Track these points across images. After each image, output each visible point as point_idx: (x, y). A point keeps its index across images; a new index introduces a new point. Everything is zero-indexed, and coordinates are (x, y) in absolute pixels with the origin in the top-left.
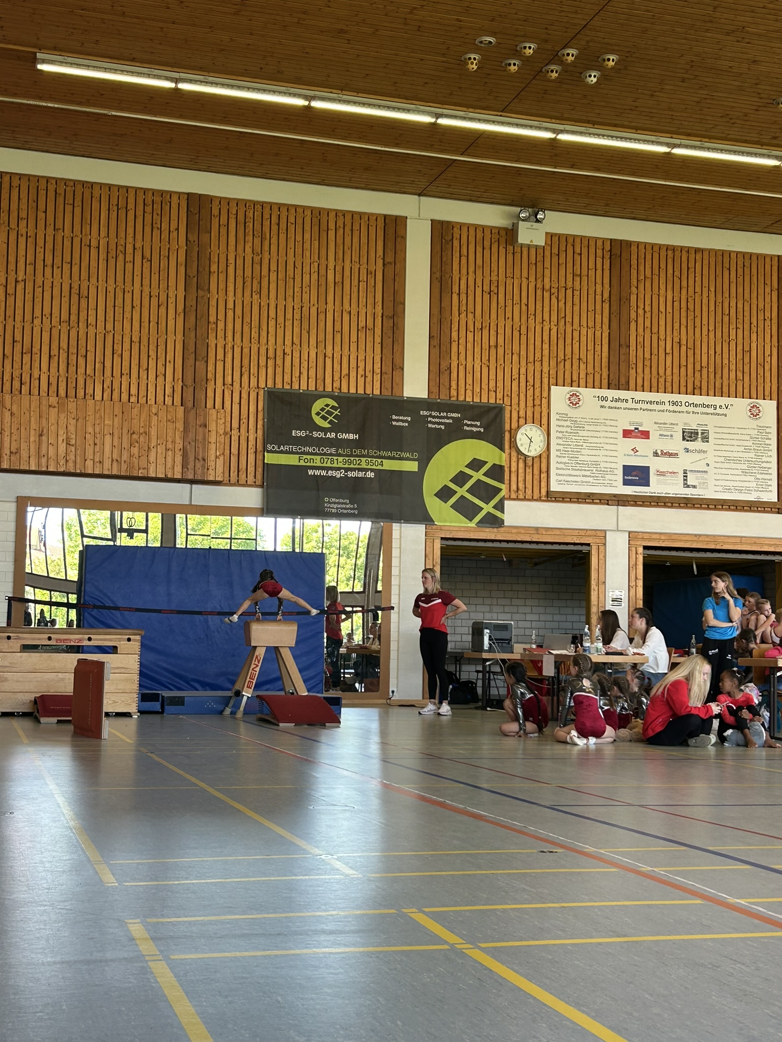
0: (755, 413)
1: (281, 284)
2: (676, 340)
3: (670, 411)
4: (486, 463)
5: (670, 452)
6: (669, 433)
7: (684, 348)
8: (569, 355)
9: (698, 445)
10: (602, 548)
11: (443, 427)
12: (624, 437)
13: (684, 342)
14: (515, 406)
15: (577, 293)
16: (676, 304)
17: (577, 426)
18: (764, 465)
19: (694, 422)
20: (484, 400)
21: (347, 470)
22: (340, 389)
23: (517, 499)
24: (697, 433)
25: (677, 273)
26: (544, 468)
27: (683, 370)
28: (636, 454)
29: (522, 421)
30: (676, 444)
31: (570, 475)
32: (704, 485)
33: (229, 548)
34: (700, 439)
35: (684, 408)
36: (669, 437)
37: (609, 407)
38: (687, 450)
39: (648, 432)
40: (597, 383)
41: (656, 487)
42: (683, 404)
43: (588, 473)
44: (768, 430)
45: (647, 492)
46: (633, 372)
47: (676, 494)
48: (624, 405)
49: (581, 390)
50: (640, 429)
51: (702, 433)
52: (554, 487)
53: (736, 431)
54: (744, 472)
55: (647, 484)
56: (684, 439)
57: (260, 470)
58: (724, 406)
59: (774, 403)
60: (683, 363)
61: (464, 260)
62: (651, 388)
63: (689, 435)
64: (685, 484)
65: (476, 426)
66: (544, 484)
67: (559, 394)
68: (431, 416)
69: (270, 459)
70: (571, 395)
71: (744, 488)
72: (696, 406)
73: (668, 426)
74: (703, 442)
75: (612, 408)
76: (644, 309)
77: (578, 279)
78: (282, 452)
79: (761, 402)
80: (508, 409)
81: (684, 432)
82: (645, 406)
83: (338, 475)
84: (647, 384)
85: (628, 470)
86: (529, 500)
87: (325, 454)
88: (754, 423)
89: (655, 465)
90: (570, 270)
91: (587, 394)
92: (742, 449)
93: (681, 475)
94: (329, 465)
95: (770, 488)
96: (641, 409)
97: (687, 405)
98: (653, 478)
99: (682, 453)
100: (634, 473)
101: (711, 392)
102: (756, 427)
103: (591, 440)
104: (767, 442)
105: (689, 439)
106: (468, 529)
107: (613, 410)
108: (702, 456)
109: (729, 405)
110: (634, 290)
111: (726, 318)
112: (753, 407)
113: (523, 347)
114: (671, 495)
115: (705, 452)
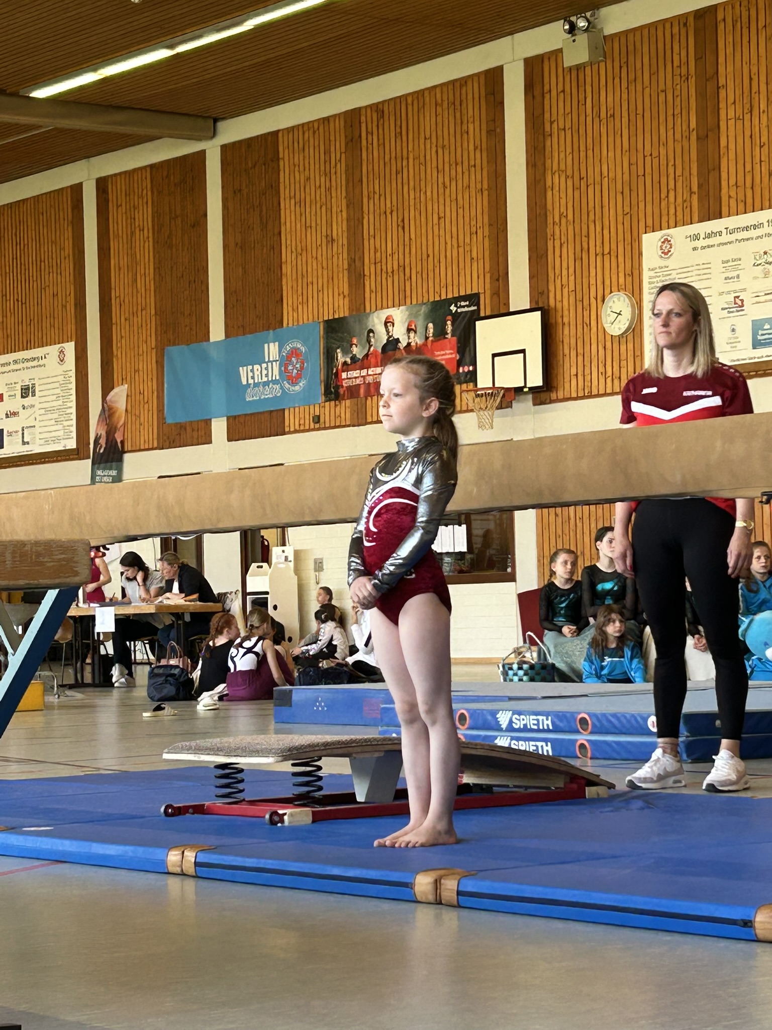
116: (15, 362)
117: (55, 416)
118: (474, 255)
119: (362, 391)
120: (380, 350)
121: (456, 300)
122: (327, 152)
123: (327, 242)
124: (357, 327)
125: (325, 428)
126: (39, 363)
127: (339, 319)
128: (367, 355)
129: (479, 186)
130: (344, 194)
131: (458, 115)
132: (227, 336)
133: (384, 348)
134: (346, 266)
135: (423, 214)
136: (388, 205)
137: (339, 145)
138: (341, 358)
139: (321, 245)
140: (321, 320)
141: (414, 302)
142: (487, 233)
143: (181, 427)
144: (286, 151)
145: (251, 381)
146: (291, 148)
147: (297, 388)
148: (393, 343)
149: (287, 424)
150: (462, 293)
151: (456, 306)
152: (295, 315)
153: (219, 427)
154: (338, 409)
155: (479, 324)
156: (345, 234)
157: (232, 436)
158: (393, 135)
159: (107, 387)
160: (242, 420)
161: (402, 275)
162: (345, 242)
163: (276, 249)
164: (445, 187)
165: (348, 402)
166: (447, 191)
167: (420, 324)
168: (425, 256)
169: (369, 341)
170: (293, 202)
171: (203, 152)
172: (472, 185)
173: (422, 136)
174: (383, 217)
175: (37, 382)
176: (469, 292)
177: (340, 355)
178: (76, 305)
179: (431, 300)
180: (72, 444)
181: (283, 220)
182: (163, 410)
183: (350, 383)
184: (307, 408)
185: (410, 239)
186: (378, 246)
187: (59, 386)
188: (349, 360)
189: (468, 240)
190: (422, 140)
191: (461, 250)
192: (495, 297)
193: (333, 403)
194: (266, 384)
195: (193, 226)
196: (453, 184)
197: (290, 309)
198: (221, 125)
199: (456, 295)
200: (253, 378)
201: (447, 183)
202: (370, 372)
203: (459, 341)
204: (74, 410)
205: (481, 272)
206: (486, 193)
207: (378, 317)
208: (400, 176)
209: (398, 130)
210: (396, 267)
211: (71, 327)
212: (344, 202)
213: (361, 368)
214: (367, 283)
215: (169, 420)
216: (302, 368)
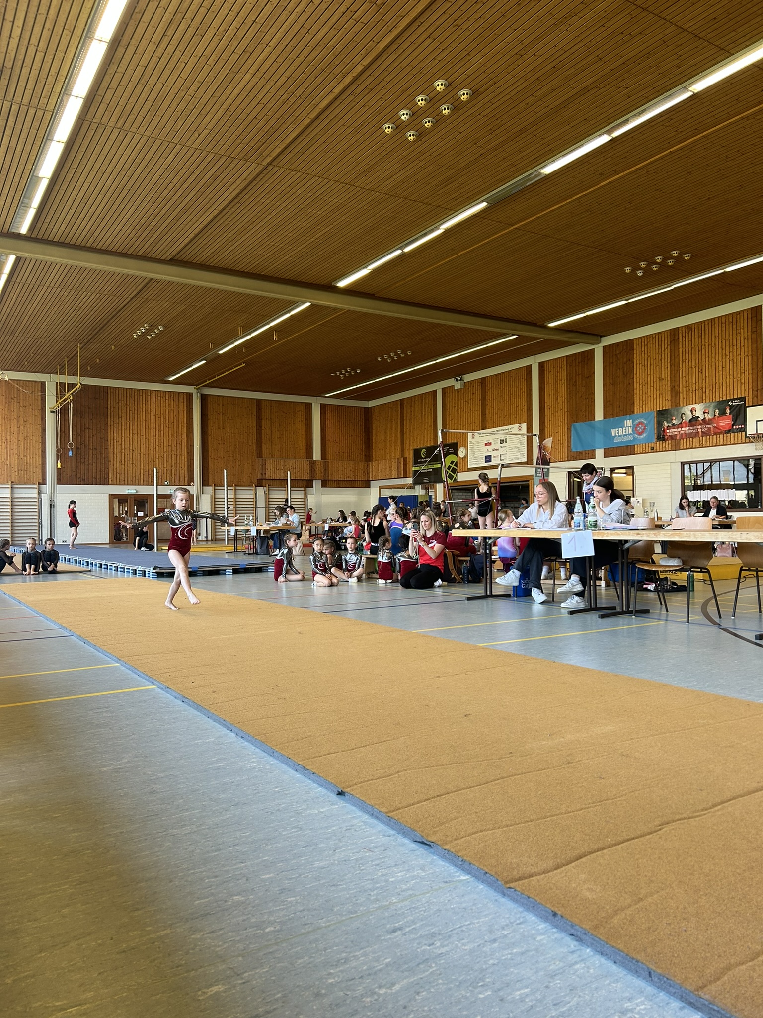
4: (454, 462)
5: (497, 449)
6: (497, 442)
8: (472, 421)
9: (504, 445)
12: (485, 446)
17: (474, 445)
18: (523, 448)
25: (498, 384)
27: (500, 418)
28: (488, 451)
30: (498, 446)
31: (473, 462)
32: (506, 459)
39: (492, 443)
41: (493, 462)
43: (477, 460)
46: (487, 423)
51: (505, 440)
63: (502, 442)
65: (452, 450)
66: (466, 466)
71: (517, 458)
72: (503, 430)
76: (490, 400)
79: (522, 424)
81: (500, 441)
85: (486, 457)
89: (493, 454)
93: (500, 456)
95: (524, 456)
98: (492, 459)
99: (500, 448)
103: (477, 449)
104: (524, 439)
108: (505, 448)
110: (487, 393)
112: (520, 427)
116: (498, 431)
117: (517, 450)
118: (743, 381)
119: (678, 438)
120: (688, 421)
121: (732, 400)
122: (660, 346)
123: (659, 380)
124: (676, 413)
125: (656, 452)
126: (509, 431)
127: (665, 410)
128: (681, 423)
129: (746, 354)
130: (669, 361)
131: (735, 326)
132: (604, 418)
133: (690, 421)
134: (669, 389)
135: (714, 366)
136: (694, 364)
137: (666, 343)
138: (666, 424)
139: (656, 381)
140: (655, 410)
141: (708, 401)
142: (750, 372)
143: (581, 453)
144: (638, 346)
145: (617, 435)
146: (640, 345)
147: (642, 437)
148: (694, 419)
149: (636, 450)
150: (735, 397)
151: (732, 402)
152: (641, 409)
153: (599, 453)
154: (664, 444)
155: (747, 408)
156: (669, 377)
157: (606, 455)
158: (697, 336)
159: (542, 439)
160: (612, 449)
161: (701, 391)
162: (669, 379)
163: (631, 384)
164: (726, 355)
165: (670, 442)
166: (728, 357)
167: (711, 410)
168: (714, 383)
169: (682, 418)
170: (641, 365)
171: (594, 349)
172: (742, 354)
173: (713, 335)
174: (690, 369)
175: (508, 438)
176: (739, 396)
177: (665, 424)
178: (527, 409)
179: (718, 400)
180: (525, 460)
181: (635, 373)
182: (570, 447)
183: (671, 434)
184: (647, 444)
185: (706, 377)
186: (687, 380)
187: (519, 439)
188: (670, 425)
189: (739, 376)
190: (714, 338)
191: (735, 380)
192: (755, 398)
193: (661, 442)
194: (624, 436)
195: (588, 377)
196: (731, 354)
197: (638, 407)
198: (603, 338)
199: (732, 398)
200: (618, 433)
201: (728, 354)
202: (682, 429)
203: (733, 416)
204: (526, 448)
205: (747, 388)
206: (750, 357)
207: (687, 408)
208: (700, 353)
209: (700, 334)
210: (697, 388)
211: (525, 417)
212: (669, 364)
213: (678, 428)
214: (681, 395)
215: (574, 450)
216: (645, 429)
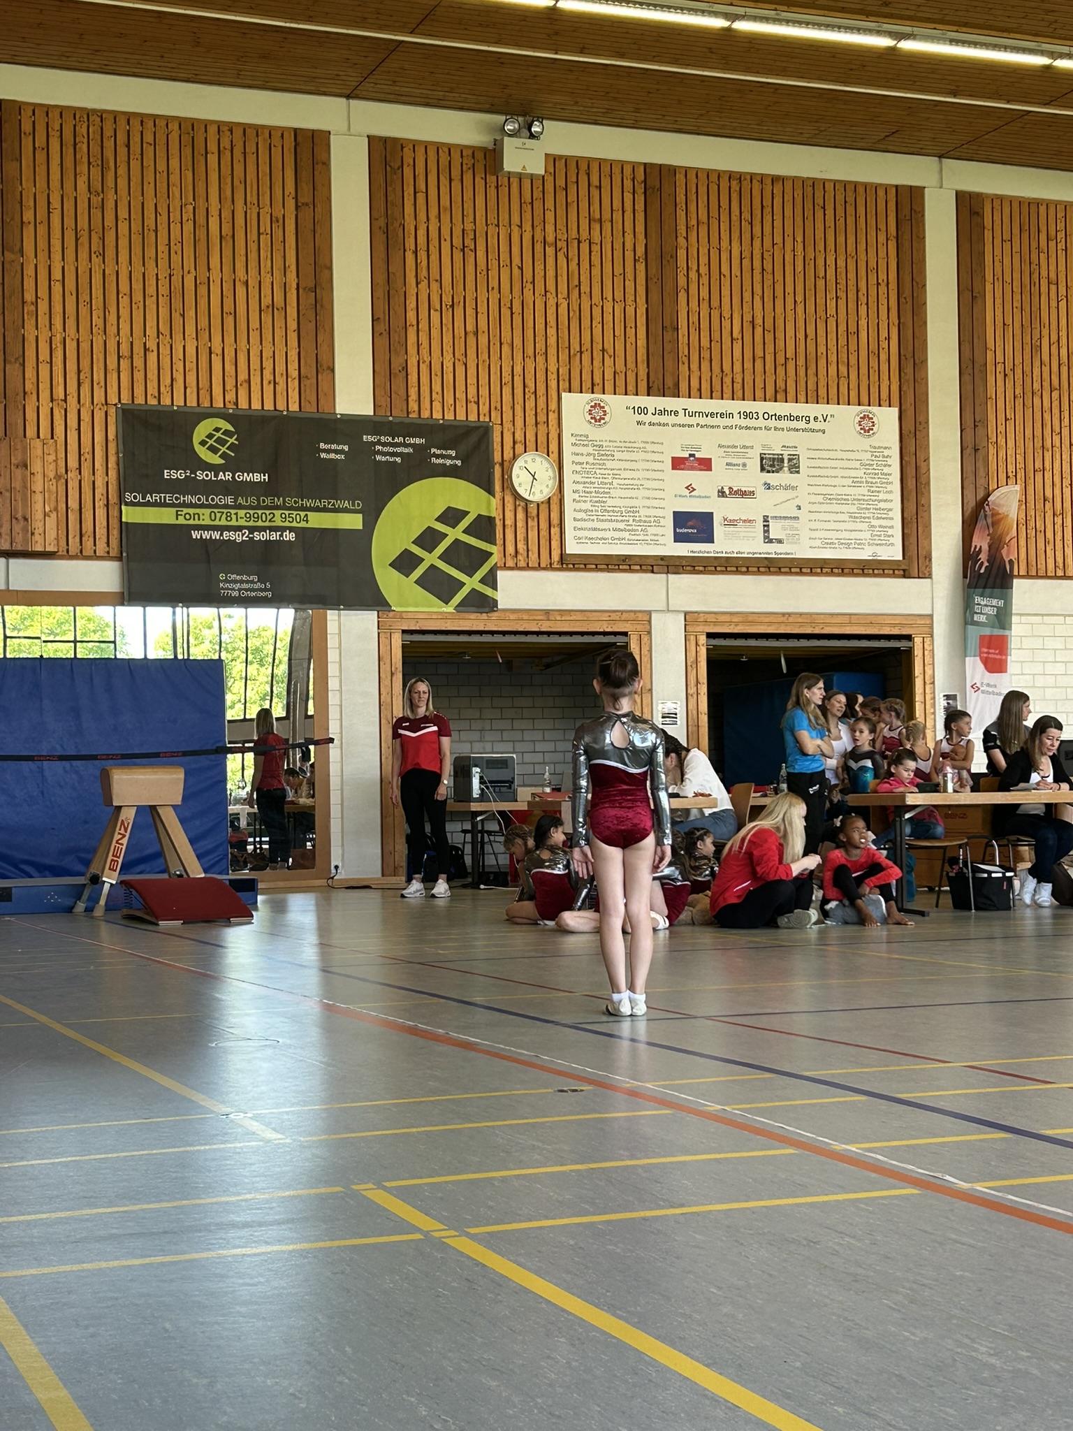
0: (867, 427)
1: (136, 239)
2: (748, 317)
3: (741, 428)
4: (466, 513)
5: (743, 489)
6: (740, 461)
7: (759, 330)
8: (587, 345)
9: (784, 477)
10: (645, 639)
11: (398, 460)
12: (674, 468)
13: (759, 321)
14: (507, 425)
15: (596, 248)
16: (746, 262)
17: (603, 452)
18: (882, 505)
19: (776, 444)
20: (461, 416)
21: (252, 530)
22: (236, 404)
23: (516, 568)
24: (782, 460)
25: (746, 215)
26: (555, 520)
27: (759, 363)
28: (692, 494)
29: (519, 448)
30: (752, 477)
31: (595, 529)
32: (794, 539)
33: (73, 656)
34: (786, 469)
35: (761, 423)
36: (741, 467)
37: (650, 424)
38: (768, 486)
39: (710, 460)
40: (631, 387)
41: (724, 544)
42: (760, 415)
43: (622, 526)
44: (886, 453)
45: (708, 552)
46: (684, 369)
47: (754, 553)
48: (671, 419)
49: (609, 399)
50: (698, 455)
51: (790, 460)
52: (572, 548)
53: (840, 455)
54: (853, 517)
55: (710, 539)
56: (763, 469)
57: (115, 533)
58: (820, 418)
59: (894, 411)
60: (759, 353)
61: (421, 198)
62: (712, 392)
63: (771, 464)
64: (765, 538)
65: (450, 457)
66: (555, 544)
67: (574, 405)
68: (379, 443)
69: (132, 515)
70: (591, 407)
71: (853, 542)
72: (780, 418)
73: (738, 450)
74: (791, 473)
75: (654, 424)
76: (698, 270)
77: (598, 226)
78: (148, 504)
79: (875, 409)
80: (497, 429)
81: (762, 459)
82: (703, 420)
83: (238, 537)
84: (705, 386)
85: (680, 519)
86: (534, 569)
87: (217, 506)
88: (865, 443)
89: (721, 510)
90: (584, 213)
91: (616, 403)
92: (849, 482)
93: (760, 524)
94: (223, 522)
95: (892, 540)
96: (698, 425)
97: (766, 415)
98: (718, 531)
99: (760, 491)
100: (690, 523)
101: (802, 397)
102: (869, 449)
103: (624, 474)
104: (886, 470)
105: (770, 469)
106: (445, 616)
107: (657, 427)
108: (790, 494)
109: (829, 416)
110: (682, 241)
111: (821, 283)
112: (863, 418)
113: (517, 332)
114: (746, 555)
115: (794, 488)
116: (747, 415)
117: (853, 509)
126: (807, 426)
180: (894, 553)
187: (858, 466)
211: (889, 385)
